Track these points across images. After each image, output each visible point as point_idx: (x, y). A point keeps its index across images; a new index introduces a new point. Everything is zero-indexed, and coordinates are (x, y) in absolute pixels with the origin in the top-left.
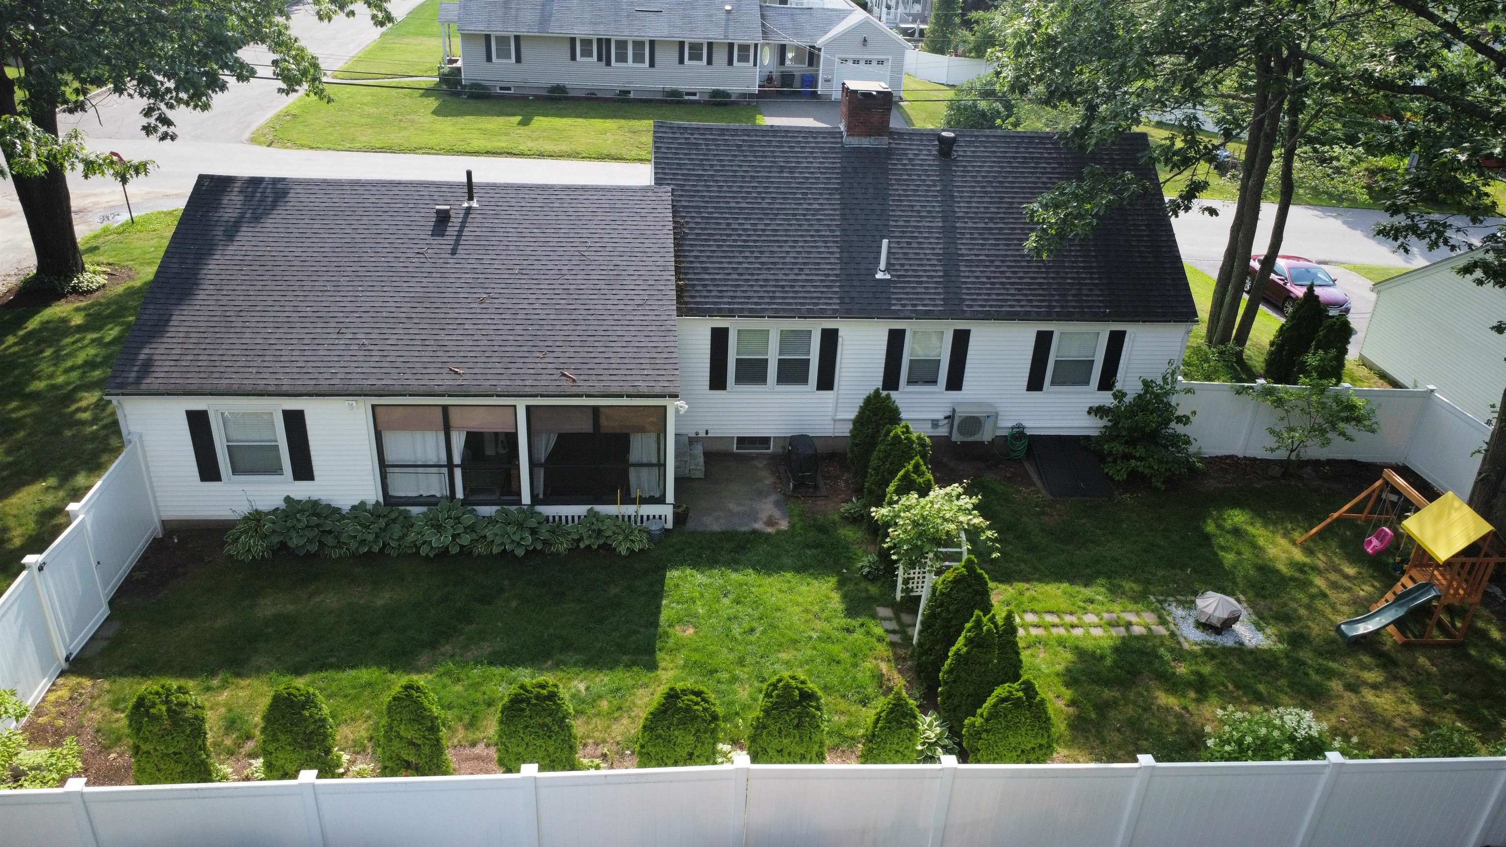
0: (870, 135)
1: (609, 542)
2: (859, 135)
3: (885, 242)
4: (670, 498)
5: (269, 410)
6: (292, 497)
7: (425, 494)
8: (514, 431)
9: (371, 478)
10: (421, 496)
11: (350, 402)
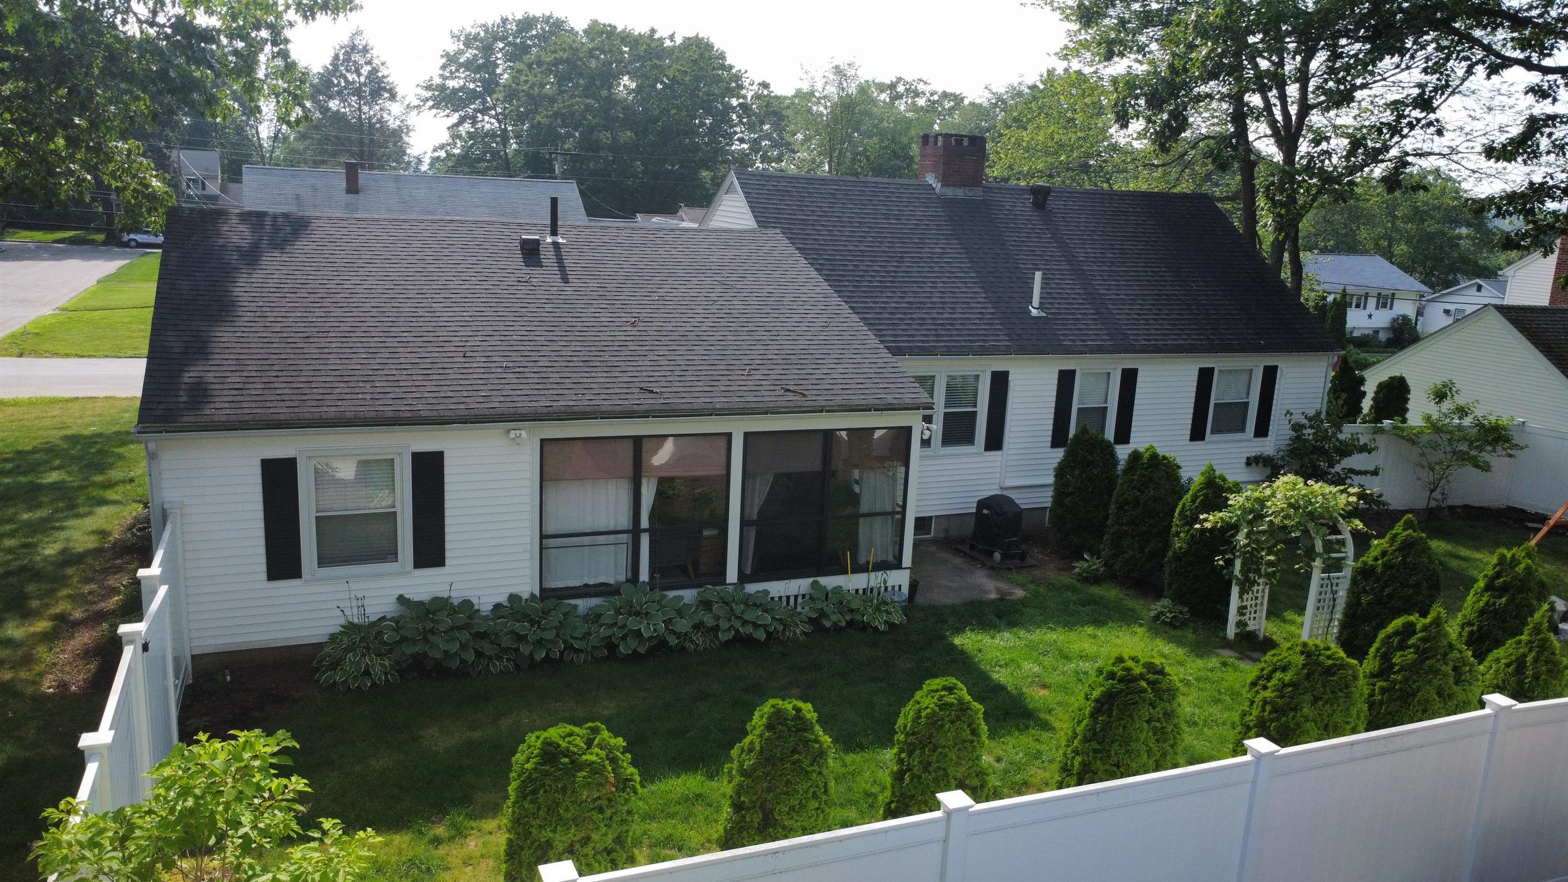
0: (965, 186)
1: (859, 618)
2: (954, 185)
3: (1038, 275)
4: (907, 560)
5: (391, 454)
6: (406, 596)
7: (591, 582)
8: (724, 472)
9: (527, 556)
10: (586, 585)
11: (518, 432)
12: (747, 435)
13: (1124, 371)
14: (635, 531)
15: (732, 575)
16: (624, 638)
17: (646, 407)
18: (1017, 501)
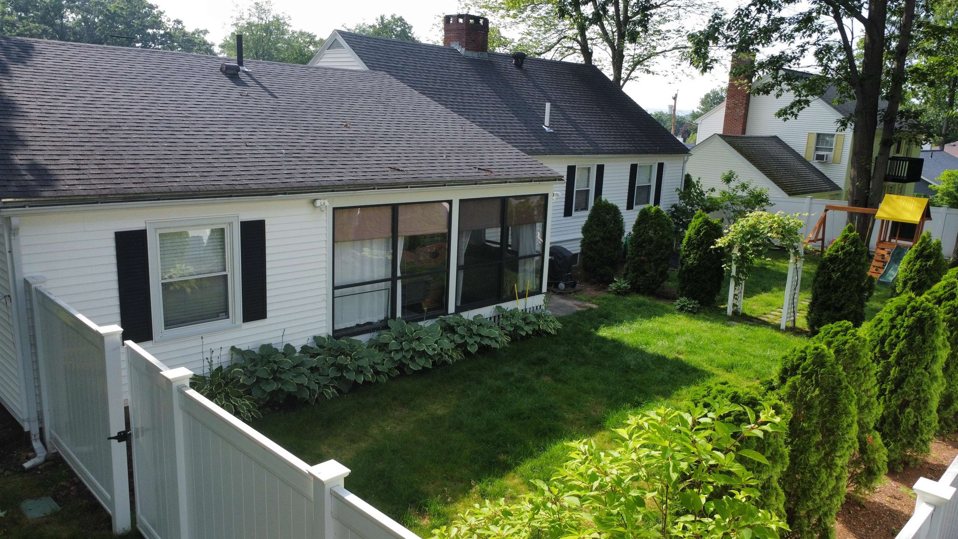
0: (478, 51)
1: (537, 327)
2: (472, 50)
3: (548, 105)
4: (544, 289)
5: (221, 223)
6: (237, 347)
7: (362, 323)
8: (446, 231)
9: (324, 304)
10: (358, 325)
11: (322, 201)
12: (461, 201)
13: (598, 166)
14: (393, 279)
15: (451, 308)
16: (412, 358)
17: (406, 180)
18: (569, 250)
